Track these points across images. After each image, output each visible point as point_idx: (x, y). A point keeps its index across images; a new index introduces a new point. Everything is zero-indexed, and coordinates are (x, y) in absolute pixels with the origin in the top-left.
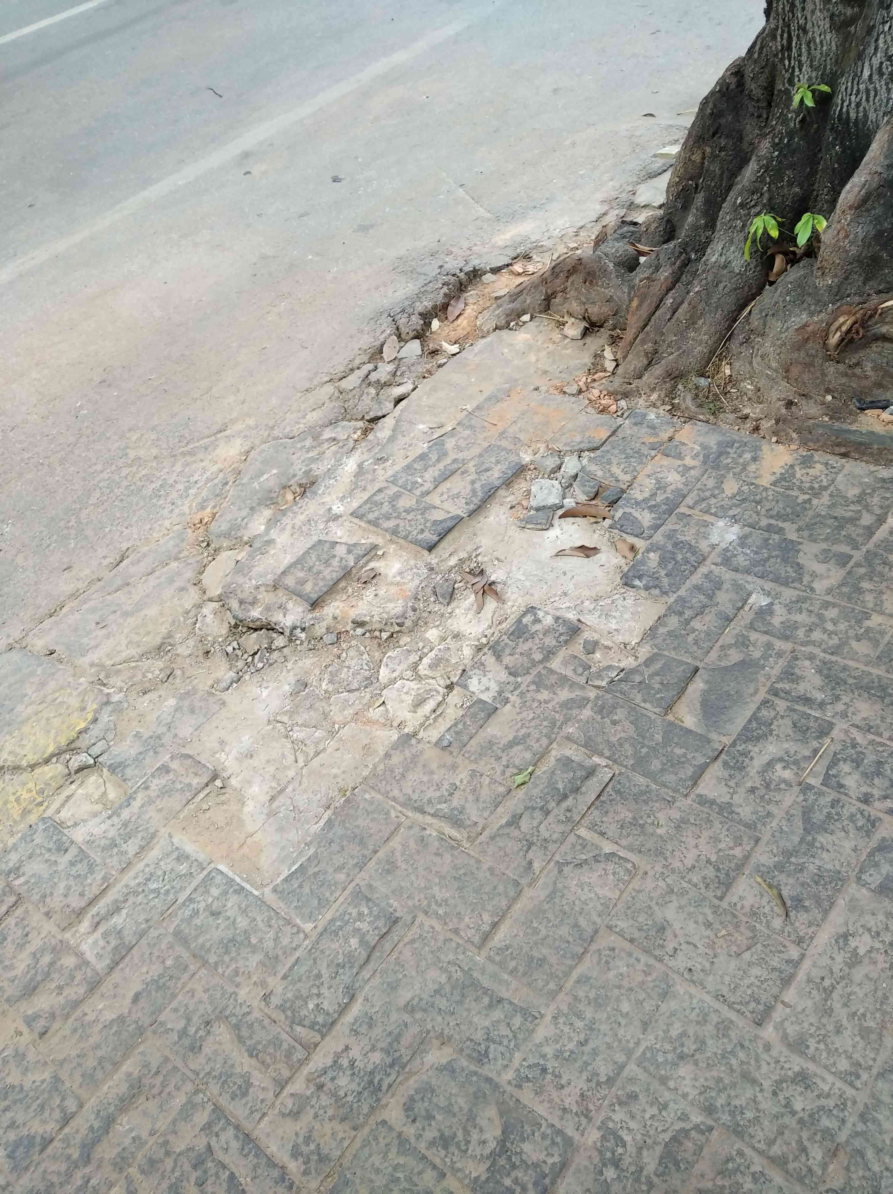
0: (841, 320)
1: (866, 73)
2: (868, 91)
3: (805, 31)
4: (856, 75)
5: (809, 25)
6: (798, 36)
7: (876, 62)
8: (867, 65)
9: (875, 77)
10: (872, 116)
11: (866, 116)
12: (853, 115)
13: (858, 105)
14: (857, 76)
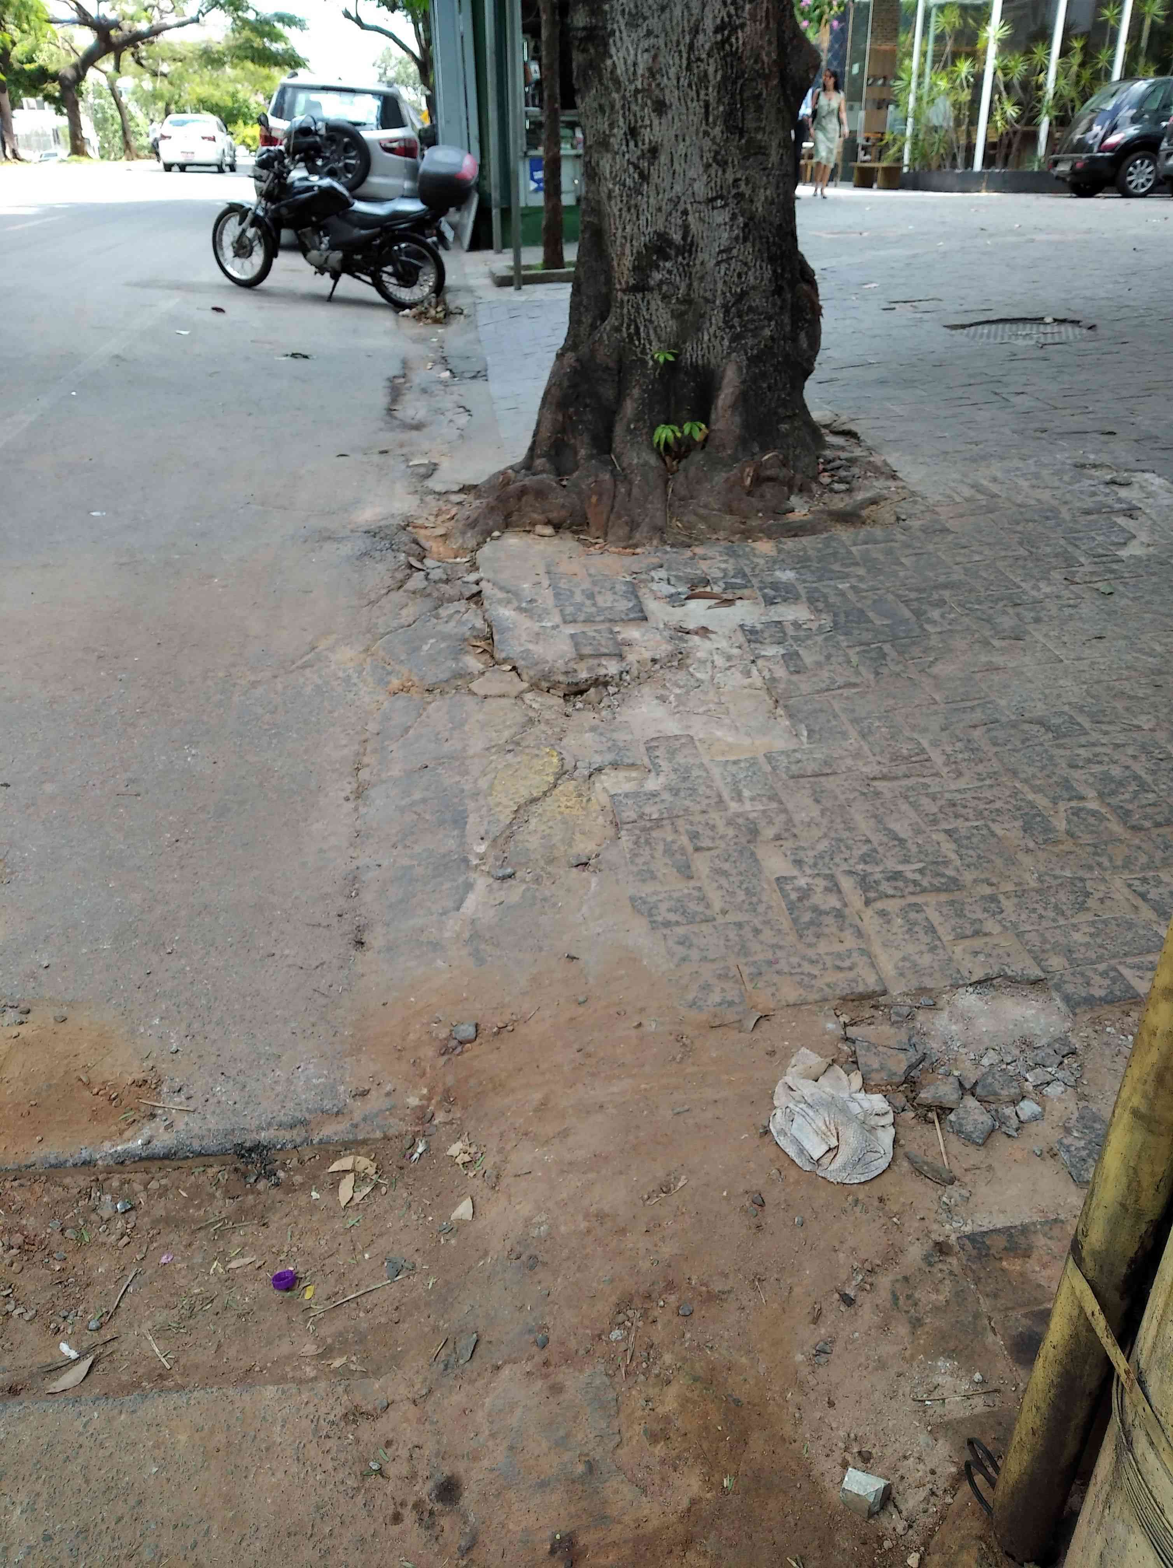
0: (747, 470)
1: (706, 338)
2: (708, 347)
3: (651, 321)
4: (698, 340)
5: (654, 318)
6: (645, 326)
7: (712, 331)
8: (706, 333)
9: (713, 339)
10: (713, 361)
11: (709, 362)
12: (700, 362)
13: (703, 356)
14: (700, 341)
